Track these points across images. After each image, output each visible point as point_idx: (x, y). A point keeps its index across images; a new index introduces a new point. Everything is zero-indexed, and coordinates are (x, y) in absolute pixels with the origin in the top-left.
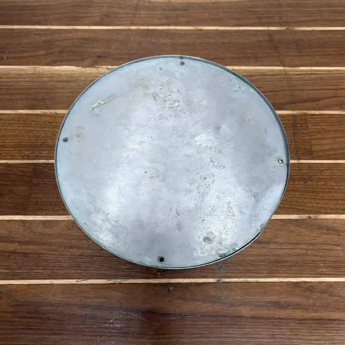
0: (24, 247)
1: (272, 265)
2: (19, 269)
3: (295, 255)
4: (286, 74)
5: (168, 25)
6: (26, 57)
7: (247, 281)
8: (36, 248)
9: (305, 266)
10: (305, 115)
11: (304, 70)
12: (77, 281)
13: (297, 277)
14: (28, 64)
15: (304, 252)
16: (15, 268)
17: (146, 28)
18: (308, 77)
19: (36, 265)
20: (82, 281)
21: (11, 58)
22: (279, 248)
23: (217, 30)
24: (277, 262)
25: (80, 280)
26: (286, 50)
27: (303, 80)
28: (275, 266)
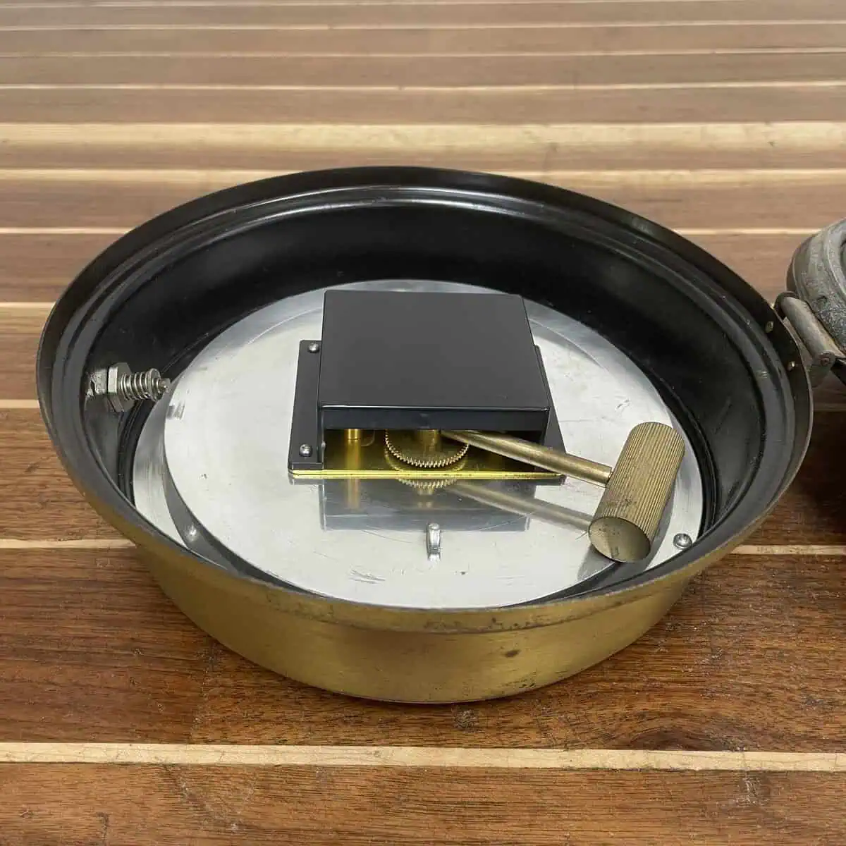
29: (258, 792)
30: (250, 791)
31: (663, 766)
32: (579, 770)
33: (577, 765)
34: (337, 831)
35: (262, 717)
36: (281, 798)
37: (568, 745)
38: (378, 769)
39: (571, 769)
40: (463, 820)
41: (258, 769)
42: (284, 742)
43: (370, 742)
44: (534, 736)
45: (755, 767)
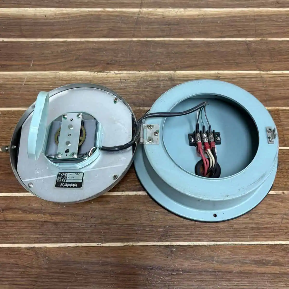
0: (54, 217)
1: (254, 231)
2: (51, 235)
3: (273, 223)
4: (261, 77)
5: (164, 37)
6: (48, 65)
7: (234, 244)
8: (63, 218)
9: (281, 232)
10: (278, 110)
11: (276, 74)
12: (98, 244)
13: (274, 241)
14: (50, 70)
15: (280, 220)
16: (48, 234)
17: (145, 39)
18: (280, 79)
19: (64, 232)
20: (101, 244)
21: (36, 65)
22: (260, 217)
23: (204, 41)
24: (258, 228)
25: (100, 243)
26: (261, 57)
27: (276, 82)
28: (257, 232)
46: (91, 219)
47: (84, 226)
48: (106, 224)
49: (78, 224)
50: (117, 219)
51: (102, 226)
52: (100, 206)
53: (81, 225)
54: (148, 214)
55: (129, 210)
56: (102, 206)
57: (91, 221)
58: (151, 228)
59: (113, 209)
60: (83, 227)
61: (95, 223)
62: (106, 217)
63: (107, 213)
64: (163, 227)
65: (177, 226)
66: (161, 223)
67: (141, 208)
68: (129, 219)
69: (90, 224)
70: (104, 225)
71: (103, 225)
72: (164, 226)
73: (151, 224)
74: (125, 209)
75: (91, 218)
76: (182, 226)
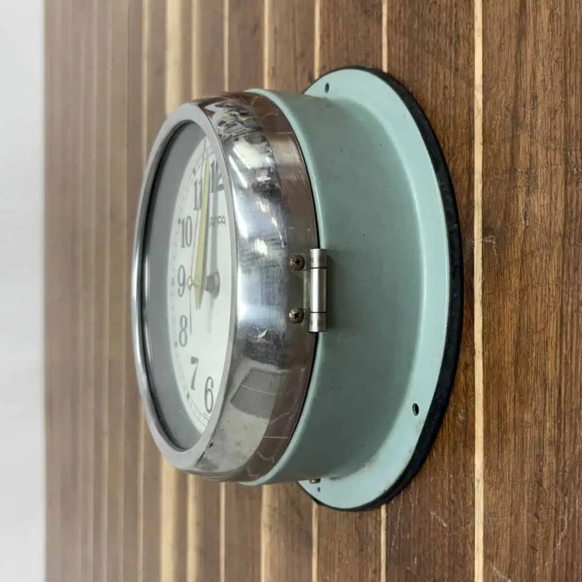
29: (495, 563)
30: (494, 568)
31: (481, 294)
32: (483, 348)
33: (481, 350)
34: (511, 515)
35: (463, 555)
36: (497, 549)
37: (473, 353)
38: (485, 481)
39: (483, 353)
40: (505, 431)
41: (485, 562)
42: (474, 542)
43: (473, 484)
44: (469, 373)
45: (480, 234)
46: (545, 484)
47: (563, 520)
48: (559, 428)
49: (559, 544)
50: (545, 380)
51: (564, 443)
52: (509, 440)
53: (562, 530)
54: (532, 252)
55: (519, 329)
56: (511, 436)
57: (549, 489)
58: (572, 241)
59: (517, 394)
60: (566, 524)
61: (557, 475)
62: (541, 424)
63: (528, 417)
64: (569, 189)
65: (565, 132)
66: (556, 199)
67: (515, 283)
68: (544, 329)
69: (559, 492)
70: (563, 434)
71: (562, 440)
72: (566, 184)
73: (559, 243)
74: (517, 344)
75: (542, 486)
76: (566, 112)
